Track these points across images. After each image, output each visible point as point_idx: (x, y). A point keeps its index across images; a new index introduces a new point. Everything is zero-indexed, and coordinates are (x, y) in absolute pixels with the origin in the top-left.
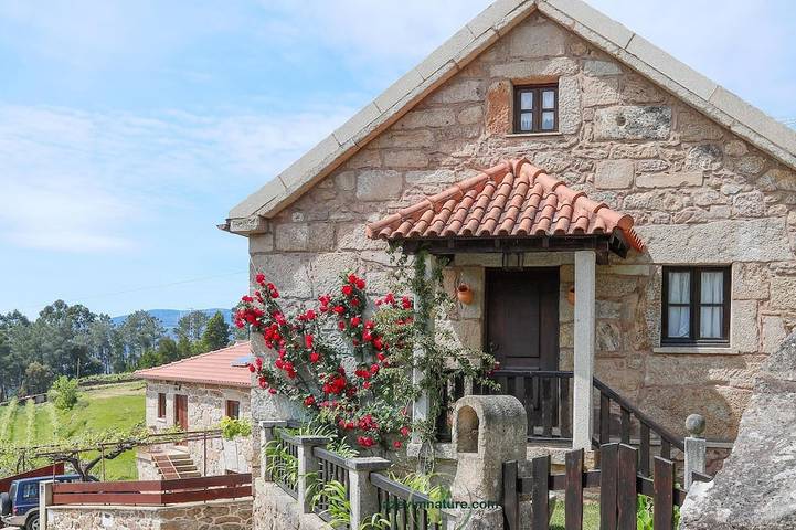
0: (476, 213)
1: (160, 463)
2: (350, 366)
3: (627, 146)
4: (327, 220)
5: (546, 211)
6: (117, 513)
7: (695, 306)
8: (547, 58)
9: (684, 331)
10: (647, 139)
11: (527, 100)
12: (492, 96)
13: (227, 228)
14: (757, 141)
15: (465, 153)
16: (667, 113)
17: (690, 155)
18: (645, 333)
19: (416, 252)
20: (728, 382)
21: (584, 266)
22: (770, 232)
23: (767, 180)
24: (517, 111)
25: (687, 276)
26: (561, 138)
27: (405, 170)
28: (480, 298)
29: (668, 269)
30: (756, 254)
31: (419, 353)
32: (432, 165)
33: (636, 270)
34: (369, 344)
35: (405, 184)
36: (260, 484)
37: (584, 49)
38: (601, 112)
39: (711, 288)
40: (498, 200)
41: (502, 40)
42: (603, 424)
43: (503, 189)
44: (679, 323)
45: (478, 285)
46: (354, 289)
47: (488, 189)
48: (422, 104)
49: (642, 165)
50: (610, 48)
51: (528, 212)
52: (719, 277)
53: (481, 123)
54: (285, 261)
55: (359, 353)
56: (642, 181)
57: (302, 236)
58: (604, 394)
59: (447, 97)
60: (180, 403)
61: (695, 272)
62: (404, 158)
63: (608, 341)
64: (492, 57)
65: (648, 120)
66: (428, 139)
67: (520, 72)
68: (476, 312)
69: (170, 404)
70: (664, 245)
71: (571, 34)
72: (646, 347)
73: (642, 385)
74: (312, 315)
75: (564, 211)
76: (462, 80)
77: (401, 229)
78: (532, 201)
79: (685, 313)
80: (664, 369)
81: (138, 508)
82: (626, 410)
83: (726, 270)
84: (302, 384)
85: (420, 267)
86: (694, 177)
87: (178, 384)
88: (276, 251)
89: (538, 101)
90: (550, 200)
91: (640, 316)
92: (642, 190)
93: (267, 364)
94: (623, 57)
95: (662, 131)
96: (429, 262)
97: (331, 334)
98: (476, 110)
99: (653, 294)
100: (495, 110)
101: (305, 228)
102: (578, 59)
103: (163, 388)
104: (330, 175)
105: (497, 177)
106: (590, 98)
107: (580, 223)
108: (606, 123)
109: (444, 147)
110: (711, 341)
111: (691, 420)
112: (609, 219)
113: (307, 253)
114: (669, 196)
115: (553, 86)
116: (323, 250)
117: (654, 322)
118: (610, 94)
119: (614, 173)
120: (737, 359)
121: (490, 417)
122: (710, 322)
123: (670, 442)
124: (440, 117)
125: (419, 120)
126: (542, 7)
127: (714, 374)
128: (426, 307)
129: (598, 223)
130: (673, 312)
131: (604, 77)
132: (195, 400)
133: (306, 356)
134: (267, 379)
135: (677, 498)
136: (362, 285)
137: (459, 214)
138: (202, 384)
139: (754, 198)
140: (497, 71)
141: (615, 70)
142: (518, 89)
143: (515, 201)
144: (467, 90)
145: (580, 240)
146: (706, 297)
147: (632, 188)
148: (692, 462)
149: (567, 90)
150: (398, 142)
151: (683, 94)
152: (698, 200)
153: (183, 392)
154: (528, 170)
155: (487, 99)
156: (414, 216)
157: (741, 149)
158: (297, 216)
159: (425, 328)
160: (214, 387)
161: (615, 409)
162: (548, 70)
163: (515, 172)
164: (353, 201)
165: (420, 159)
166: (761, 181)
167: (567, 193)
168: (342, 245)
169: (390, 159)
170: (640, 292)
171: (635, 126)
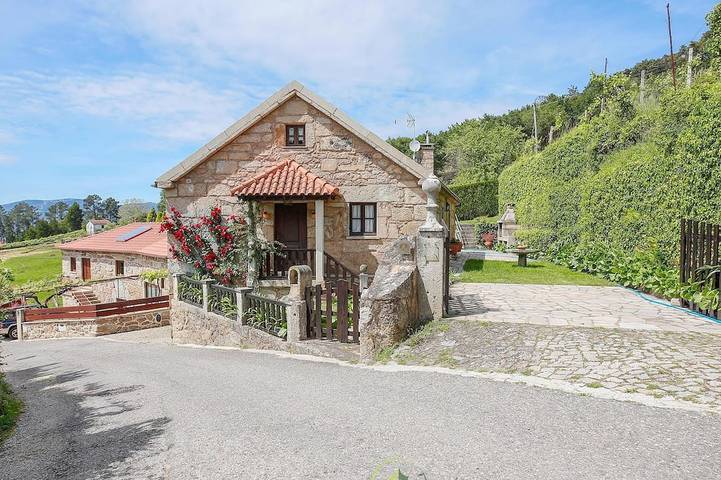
0: (274, 185)
1: (78, 296)
2: (215, 247)
3: (335, 154)
4: (203, 182)
5: (304, 185)
6: (69, 323)
7: (363, 219)
8: (301, 115)
9: (359, 230)
10: (342, 150)
11: (291, 133)
12: (277, 130)
13: (156, 186)
14: (386, 154)
15: (266, 154)
16: (350, 141)
17: (360, 158)
18: (343, 230)
19: (250, 201)
20: (377, 251)
21: (319, 206)
22: (391, 190)
23: (390, 169)
24: (288, 136)
25: (359, 207)
26: (307, 149)
27: (238, 161)
28: (273, 217)
29: (352, 204)
30: (386, 198)
31: (251, 243)
32: (251, 159)
33: (338, 205)
34: (224, 238)
35: (239, 167)
36: (175, 301)
37: (315, 112)
38: (323, 139)
39: (369, 212)
40: (283, 179)
41: (281, 107)
42: (327, 269)
43: (284, 174)
44: (357, 227)
45: (272, 211)
46: (216, 214)
47: (278, 173)
48: (245, 133)
49: (341, 161)
50: (327, 114)
51: (296, 185)
52: (372, 207)
53: (272, 142)
54: (183, 200)
55: (219, 242)
56: (341, 168)
57: (191, 189)
58: (328, 257)
59: (257, 129)
60: (86, 263)
61: (363, 205)
62: (238, 156)
63: (328, 234)
64: (276, 113)
65: (342, 143)
66: (249, 147)
67: (289, 120)
68: (271, 223)
69: (79, 263)
70: (351, 195)
71: (311, 107)
72: (344, 237)
73: (342, 252)
74: (198, 226)
75: (310, 185)
76: (264, 123)
77: (244, 192)
78: (297, 179)
79: (359, 222)
80: (351, 245)
81: (83, 320)
82: (337, 264)
83: (375, 204)
84: (193, 256)
85: (251, 207)
86: (362, 167)
87: (84, 252)
88: (178, 196)
89: (296, 132)
90: (304, 179)
91: (341, 224)
92: (340, 172)
93: (176, 248)
94: (332, 117)
95: (349, 147)
96: (254, 205)
97: (206, 234)
98: (270, 136)
99: (346, 215)
100: (278, 136)
101: (192, 186)
102: (314, 116)
103: (74, 255)
104: (204, 162)
105: (281, 168)
106: (318, 133)
107: (317, 191)
108: (325, 144)
109: (256, 151)
110: (370, 233)
111: (362, 267)
112: (329, 189)
113: (193, 197)
114: (352, 175)
115: (303, 126)
116: (201, 196)
117: (346, 227)
118: (327, 132)
119: (329, 164)
120: (379, 241)
121: (301, 273)
122: (369, 226)
123: (354, 276)
124: (254, 138)
125: (244, 139)
126: (298, 94)
127: (371, 247)
128: (253, 224)
129: (325, 191)
130: (354, 222)
131: (324, 124)
132: (95, 261)
133: (196, 244)
134: (176, 254)
135: (360, 294)
136: (220, 211)
137: (267, 185)
138: (99, 252)
139: (385, 176)
140: (279, 119)
141: (329, 122)
142: (288, 126)
143: (290, 179)
144: (266, 127)
145: (318, 197)
146: (367, 215)
147: (337, 171)
148: (362, 283)
149: (309, 129)
150: (235, 148)
151: (357, 134)
152: (363, 176)
153: (87, 256)
154: (295, 165)
155: (276, 132)
156: (248, 186)
157: (380, 156)
158: (189, 181)
159: (253, 232)
160: (108, 254)
161: (332, 263)
162: (301, 120)
163: (289, 165)
164: (215, 174)
165: (245, 156)
166: (388, 169)
167: (312, 176)
168: (210, 193)
169: (232, 156)
170: (341, 214)
171: (337, 145)
